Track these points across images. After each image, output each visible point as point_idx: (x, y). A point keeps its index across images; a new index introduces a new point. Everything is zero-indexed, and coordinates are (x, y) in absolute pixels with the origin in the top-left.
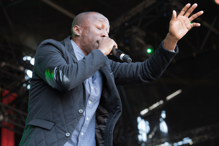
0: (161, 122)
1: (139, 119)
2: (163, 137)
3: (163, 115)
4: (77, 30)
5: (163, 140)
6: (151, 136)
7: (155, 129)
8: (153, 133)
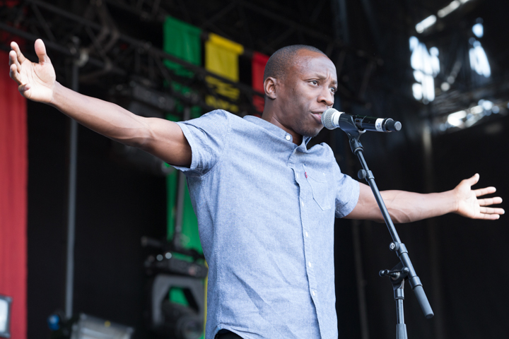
0: (472, 47)
1: (414, 42)
2: (477, 87)
3: (478, 30)
4: (273, 86)
5: (477, 94)
6: (445, 87)
7: (457, 67)
8: (451, 79)
